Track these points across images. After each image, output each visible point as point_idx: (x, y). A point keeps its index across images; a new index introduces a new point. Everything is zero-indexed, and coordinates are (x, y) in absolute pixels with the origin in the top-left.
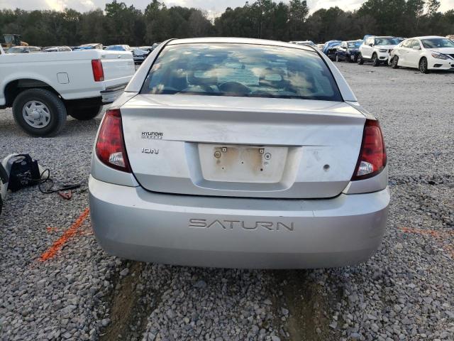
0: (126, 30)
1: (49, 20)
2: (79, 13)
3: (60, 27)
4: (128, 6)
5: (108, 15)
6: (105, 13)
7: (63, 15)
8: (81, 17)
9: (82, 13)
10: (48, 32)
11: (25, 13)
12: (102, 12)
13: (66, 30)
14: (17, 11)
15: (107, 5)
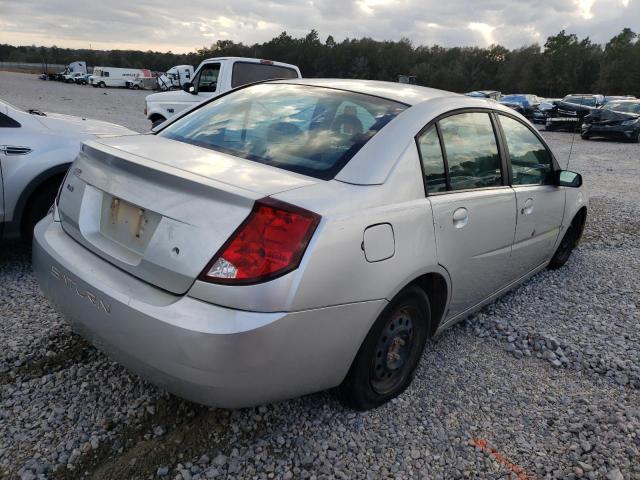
0: (566, 75)
1: (467, 59)
2: (508, 51)
3: (478, 69)
4: (580, 40)
5: (546, 52)
6: (542, 51)
7: (486, 52)
8: (509, 56)
9: (511, 51)
10: (462, 74)
11: (443, 50)
12: (539, 49)
13: (483, 73)
14: (436, 48)
15: (549, 39)
